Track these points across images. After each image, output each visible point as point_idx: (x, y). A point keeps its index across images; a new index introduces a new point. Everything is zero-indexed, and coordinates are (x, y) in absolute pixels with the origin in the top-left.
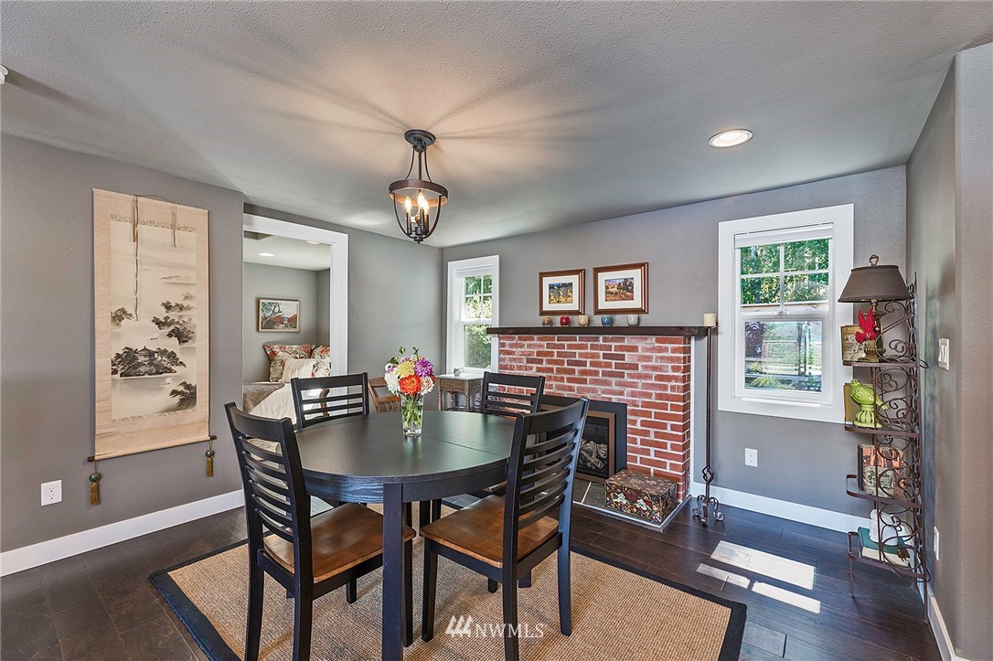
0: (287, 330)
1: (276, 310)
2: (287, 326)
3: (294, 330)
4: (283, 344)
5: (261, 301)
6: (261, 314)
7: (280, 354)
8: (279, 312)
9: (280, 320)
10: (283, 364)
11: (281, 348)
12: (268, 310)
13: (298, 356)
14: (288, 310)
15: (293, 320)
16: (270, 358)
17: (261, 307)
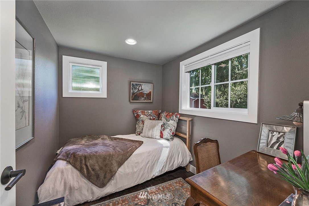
0: (146, 101)
1: (140, 88)
2: (145, 99)
3: (149, 101)
4: (143, 110)
5: (132, 83)
6: (131, 91)
7: (142, 116)
8: (142, 90)
9: (142, 95)
10: (143, 122)
11: (142, 112)
12: (136, 88)
13: (152, 118)
14: (146, 88)
15: (149, 95)
16: (137, 118)
17: (131, 87)
